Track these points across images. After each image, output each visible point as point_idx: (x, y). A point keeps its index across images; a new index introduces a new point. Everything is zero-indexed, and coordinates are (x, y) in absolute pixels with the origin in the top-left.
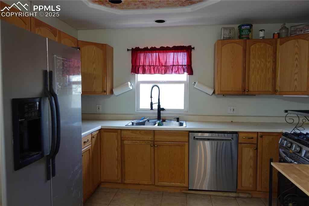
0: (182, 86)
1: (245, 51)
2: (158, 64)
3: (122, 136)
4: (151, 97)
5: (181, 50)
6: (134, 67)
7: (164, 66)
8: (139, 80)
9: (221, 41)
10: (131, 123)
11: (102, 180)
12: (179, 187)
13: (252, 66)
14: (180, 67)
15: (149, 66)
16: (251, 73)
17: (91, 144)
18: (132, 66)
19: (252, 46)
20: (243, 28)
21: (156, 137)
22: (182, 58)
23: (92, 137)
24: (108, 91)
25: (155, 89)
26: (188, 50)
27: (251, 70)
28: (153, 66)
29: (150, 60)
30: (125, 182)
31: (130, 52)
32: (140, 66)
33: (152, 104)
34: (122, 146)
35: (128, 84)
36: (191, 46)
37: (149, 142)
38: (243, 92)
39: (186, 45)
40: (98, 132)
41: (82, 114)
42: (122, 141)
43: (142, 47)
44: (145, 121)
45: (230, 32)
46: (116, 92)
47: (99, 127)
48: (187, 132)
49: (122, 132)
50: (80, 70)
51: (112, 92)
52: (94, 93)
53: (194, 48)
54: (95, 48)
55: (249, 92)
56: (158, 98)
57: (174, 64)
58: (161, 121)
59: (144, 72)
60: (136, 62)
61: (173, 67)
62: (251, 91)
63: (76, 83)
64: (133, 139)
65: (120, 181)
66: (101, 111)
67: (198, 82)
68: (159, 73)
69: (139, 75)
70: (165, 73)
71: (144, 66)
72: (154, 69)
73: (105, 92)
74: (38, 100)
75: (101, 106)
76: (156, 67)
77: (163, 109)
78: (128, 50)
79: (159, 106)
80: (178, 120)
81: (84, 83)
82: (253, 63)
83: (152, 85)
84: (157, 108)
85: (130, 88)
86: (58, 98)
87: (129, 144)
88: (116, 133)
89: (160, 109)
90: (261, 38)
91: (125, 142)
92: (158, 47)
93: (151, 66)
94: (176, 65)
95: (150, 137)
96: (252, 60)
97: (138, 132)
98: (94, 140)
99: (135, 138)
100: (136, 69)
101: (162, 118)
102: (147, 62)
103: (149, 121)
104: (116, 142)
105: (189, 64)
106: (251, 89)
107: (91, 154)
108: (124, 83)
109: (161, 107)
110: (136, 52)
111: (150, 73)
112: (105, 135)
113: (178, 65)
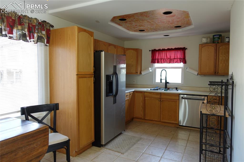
0: (180, 70)
1: (216, 50)
2: (166, 58)
3: (144, 95)
4: (161, 76)
5: (179, 50)
6: (153, 60)
7: (170, 59)
8: (156, 67)
9: (201, 45)
10: (150, 89)
11: (134, 117)
12: (174, 124)
13: (220, 58)
14: (179, 59)
15: (161, 59)
16: (220, 63)
17: (129, 97)
18: (152, 59)
19: (221, 47)
20: (215, 37)
21: (161, 96)
22: (179, 54)
23: (130, 94)
24: (139, 72)
25: (164, 71)
26: (183, 50)
27: (220, 61)
28: (163, 59)
29: (162, 56)
30: (146, 119)
31: (151, 52)
32: (156, 59)
33: (161, 80)
34: (145, 100)
35: (149, 69)
36: (185, 47)
37: (158, 99)
38: (215, 73)
39: (183, 47)
40: (133, 92)
41: (126, 84)
42: (144, 97)
43: (157, 49)
44: (158, 89)
45: (207, 40)
46: (143, 73)
47: (133, 90)
48: (178, 94)
49: (145, 93)
50: (125, 62)
51: (141, 73)
52: (131, 73)
53: (187, 49)
54: (132, 51)
55: (218, 74)
56: (165, 76)
57: (175, 58)
58: (167, 89)
59: (158, 62)
60: (154, 57)
61: (174, 59)
62: (219, 73)
63: (123, 68)
64: (150, 97)
65: (143, 118)
66: (135, 83)
67: (189, 68)
68: (166, 63)
69: (156, 64)
70: (170, 63)
71: (158, 59)
72: (164, 60)
73: (137, 73)
74: (112, 75)
75: (135, 80)
76: (165, 60)
77: (168, 83)
78: (150, 51)
79: (166, 81)
80: (177, 89)
81: (127, 68)
82: (221, 57)
83: (161, 69)
84: (165, 82)
85: (150, 71)
86: (118, 75)
87: (148, 99)
88: (142, 94)
89: (166, 83)
90: (227, 42)
91: (146, 98)
92: (166, 49)
93: (162, 59)
94: (176, 58)
95: (159, 96)
96: (220, 55)
97: (153, 93)
98: (131, 95)
99: (151, 96)
100: (154, 61)
101: (167, 87)
102: (159, 57)
103: (160, 89)
104: (142, 98)
105: (184, 58)
106: (219, 72)
107: (129, 102)
108: (147, 68)
109: (167, 82)
110: (154, 52)
111: (162, 63)
112: (136, 94)
113: (177, 58)
